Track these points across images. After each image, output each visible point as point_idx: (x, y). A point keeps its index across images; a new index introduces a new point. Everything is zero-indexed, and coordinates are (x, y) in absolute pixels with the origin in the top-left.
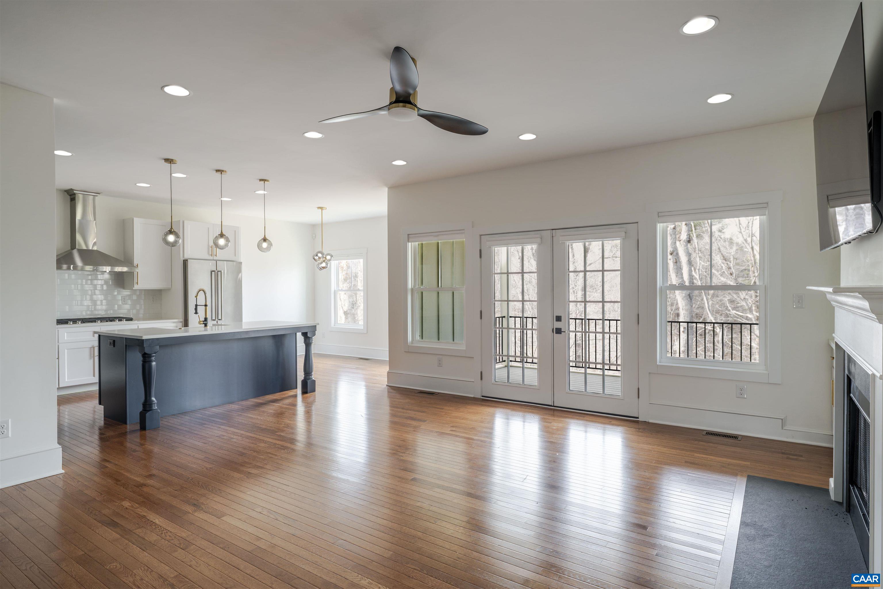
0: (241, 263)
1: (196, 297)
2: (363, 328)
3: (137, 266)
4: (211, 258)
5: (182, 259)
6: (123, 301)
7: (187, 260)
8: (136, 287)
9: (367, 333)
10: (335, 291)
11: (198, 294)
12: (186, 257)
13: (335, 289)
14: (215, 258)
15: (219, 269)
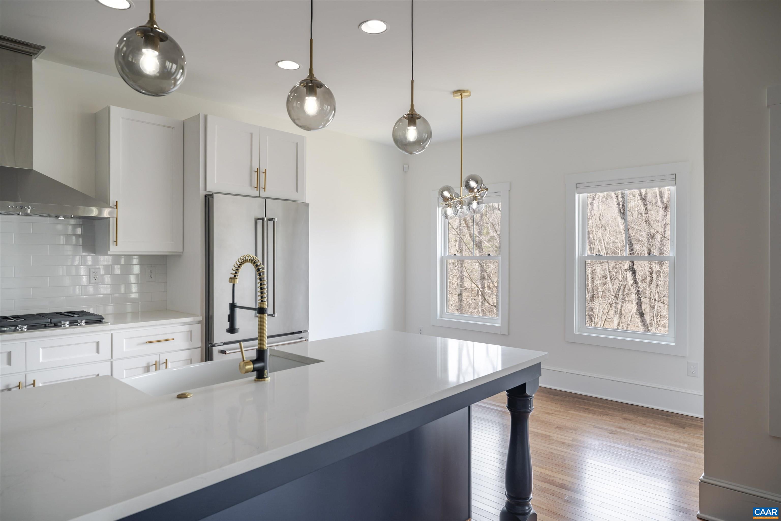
0: (307, 205)
1: (233, 279)
2: (500, 325)
3: (116, 206)
4: (256, 193)
5: (202, 193)
6: (92, 278)
7: (211, 196)
8: (113, 250)
9: (509, 334)
10: (442, 258)
11: (239, 274)
12: (211, 188)
13: (442, 255)
14: (263, 194)
15: (269, 216)
